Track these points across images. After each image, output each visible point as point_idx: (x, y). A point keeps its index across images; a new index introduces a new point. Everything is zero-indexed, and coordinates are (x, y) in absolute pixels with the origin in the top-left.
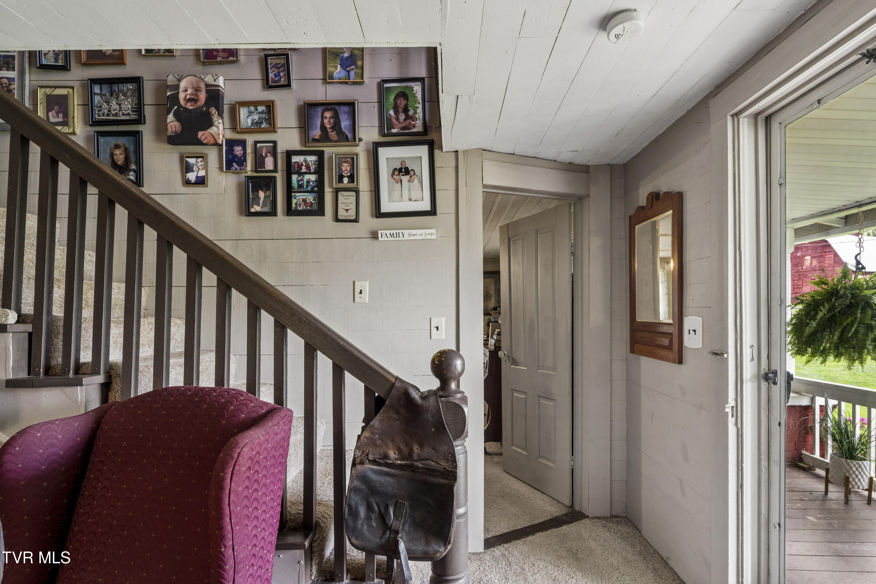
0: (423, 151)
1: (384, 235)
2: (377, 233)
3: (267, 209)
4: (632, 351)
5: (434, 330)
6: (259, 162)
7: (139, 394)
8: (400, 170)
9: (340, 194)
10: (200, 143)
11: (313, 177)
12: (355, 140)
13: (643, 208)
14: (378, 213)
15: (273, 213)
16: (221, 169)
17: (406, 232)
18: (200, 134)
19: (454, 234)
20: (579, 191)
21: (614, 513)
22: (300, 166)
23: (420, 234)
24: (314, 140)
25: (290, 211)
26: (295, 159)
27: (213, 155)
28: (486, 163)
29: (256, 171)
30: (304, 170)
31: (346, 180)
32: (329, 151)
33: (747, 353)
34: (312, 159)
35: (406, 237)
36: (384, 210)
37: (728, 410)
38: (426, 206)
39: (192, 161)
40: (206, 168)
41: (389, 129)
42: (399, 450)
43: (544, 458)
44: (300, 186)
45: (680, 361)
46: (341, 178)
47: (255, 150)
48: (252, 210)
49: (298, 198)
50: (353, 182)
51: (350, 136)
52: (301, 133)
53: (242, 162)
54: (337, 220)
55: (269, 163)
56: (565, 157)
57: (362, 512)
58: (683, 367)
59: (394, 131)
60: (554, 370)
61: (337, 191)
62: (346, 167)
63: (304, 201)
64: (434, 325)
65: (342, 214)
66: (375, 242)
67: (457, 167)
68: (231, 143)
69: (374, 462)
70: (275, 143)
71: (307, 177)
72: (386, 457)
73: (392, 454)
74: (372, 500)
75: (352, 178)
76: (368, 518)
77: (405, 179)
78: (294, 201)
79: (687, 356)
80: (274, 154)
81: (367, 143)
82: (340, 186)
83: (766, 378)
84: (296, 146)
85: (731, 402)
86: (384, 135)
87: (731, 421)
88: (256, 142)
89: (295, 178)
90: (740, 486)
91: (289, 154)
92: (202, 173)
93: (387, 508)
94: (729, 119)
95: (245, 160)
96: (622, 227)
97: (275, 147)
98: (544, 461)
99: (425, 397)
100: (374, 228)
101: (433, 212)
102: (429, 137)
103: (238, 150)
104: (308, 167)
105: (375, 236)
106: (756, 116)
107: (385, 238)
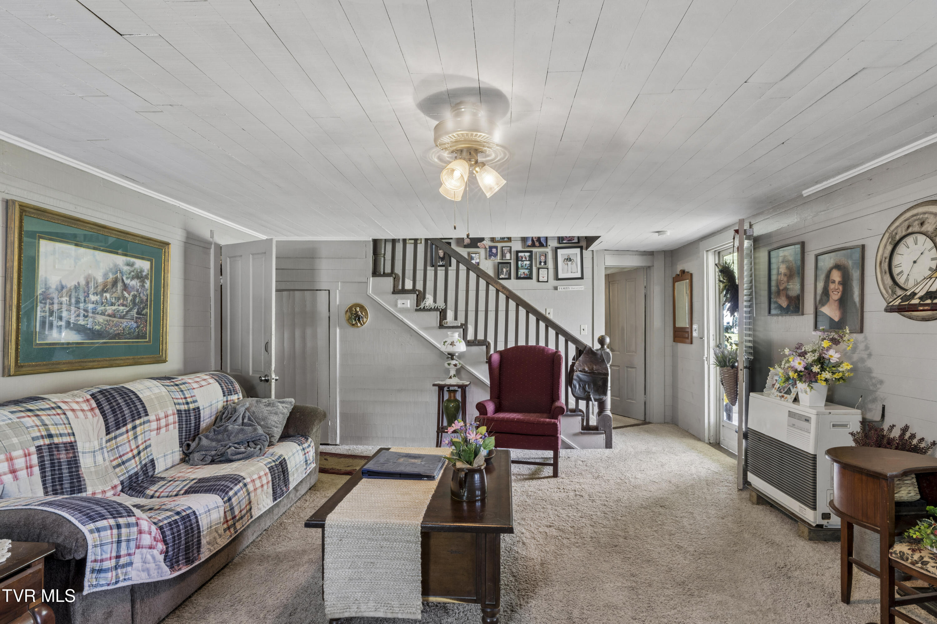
0: (578, 251)
1: (560, 289)
2: (557, 287)
3: (507, 277)
4: (674, 341)
5: (582, 330)
6: (503, 255)
7: (508, 347)
8: (567, 259)
9: (540, 270)
10: (478, 247)
11: (528, 263)
12: (547, 246)
13: (678, 275)
14: (557, 278)
15: (509, 278)
16: (486, 259)
17: (570, 287)
18: (479, 244)
19: (591, 288)
20: (649, 264)
21: (666, 421)
22: (522, 258)
23: (576, 288)
24: (529, 246)
25: (518, 278)
26: (520, 254)
27: (482, 252)
28: (606, 256)
29: (502, 260)
30: (524, 259)
31: (543, 264)
32: (534, 250)
33: (711, 338)
34: (527, 254)
35: (570, 289)
36: (560, 277)
37: (705, 359)
38: (579, 275)
39: (473, 255)
40: (479, 258)
41: (562, 241)
42: (588, 368)
43: (629, 399)
44: (522, 266)
45: (691, 343)
46: (540, 262)
47: (502, 251)
48: (500, 277)
49: (521, 272)
50: (546, 264)
51: (545, 244)
52: (522, 242)
53: (496, 255)
54: (538, 281)
55: (508, 256)
56: (642, 249)
57: (577, 386)
58: (693, 345)
59: (564, 242)
60: (636, 353)
61: (539, 269)
62: (543, 258)
63: (524, 273)
64: (582, 328)
65: (541, 279)
66: (556, 291)
67: (593, 258)
68: (491, 248)
69: (580, 371)
70: (511, 247)
71: (525, 262)
72: (584, 369)
73: (586, 369)
74: (581, 383)
75: (545, 263)
76: (579, 388)
77: (569, 263)
78: (519, 273)
79: (694, 341)
80: (510, 252)
81: (552, 247)
82: (540, 266)
83: (718, 346)
84: (520, 249)
85: (706, 356)
86: (560, 243)
87: (706, 362)
88: (502, 247)
89: (520, 262)
90: (709, 386)
91: (518, 252)
92: (478, 261)
93: (585, 385)
94: (705, 252)
95: (497, 255)
96: (671, 281)
97: (511, 250)
98: (629, 401)
99: (597, 350)
100: (556, 285)
101: (582, 278)
102: (580, 245)
103: (494, 251)
104: (526, 258)
105: (556, 288)
106: (715, 251)
107: (561, 290)
